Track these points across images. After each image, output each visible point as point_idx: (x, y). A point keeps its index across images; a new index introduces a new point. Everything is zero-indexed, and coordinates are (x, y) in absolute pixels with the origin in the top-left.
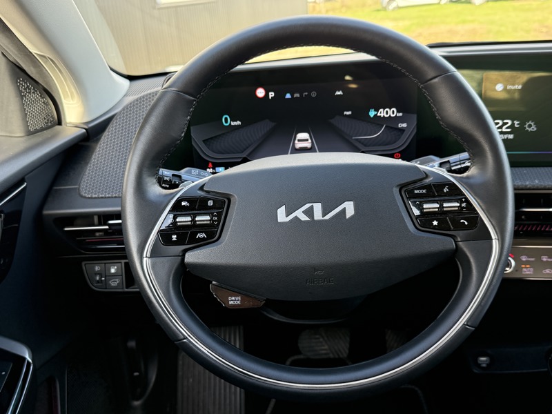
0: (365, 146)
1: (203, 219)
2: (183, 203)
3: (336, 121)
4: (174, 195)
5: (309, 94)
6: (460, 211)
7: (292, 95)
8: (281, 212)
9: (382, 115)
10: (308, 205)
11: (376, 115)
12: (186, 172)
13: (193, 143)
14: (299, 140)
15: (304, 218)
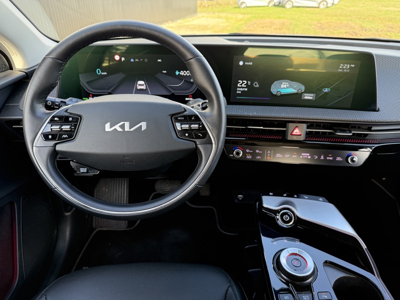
0: (174, 90)
1: (66, 127)
2: (56, 119)
3: (159, 76)
4: (52, 113)
5: (144, 60)
6: (199, 130)
7: (134, 60)
8: (107, 126)
9: (182, 74)
10: (122, 123)
11: (179, 74)
12: (69, 100)
13: (81, 83)
14: (139, 85)
15: (120, 129)
